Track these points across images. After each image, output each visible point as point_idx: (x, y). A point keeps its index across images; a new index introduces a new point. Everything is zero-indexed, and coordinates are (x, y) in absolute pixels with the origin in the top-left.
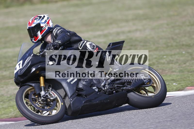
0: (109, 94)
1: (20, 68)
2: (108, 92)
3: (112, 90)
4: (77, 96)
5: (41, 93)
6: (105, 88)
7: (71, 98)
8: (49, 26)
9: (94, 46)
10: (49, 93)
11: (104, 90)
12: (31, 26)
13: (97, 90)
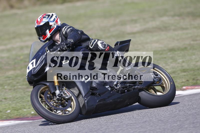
0: (121, 93)
1: (34, 67)
2: (120, 91)
3: (124, 89)
4: (91, 95)
5: (55, 92)
6: (117, 87)
7: (85, 97)
8: (58, 24)
9: (105, 45)
10: (64, 92)
11: (117, 89)
12: (39, 24)
13: (110, 89)
